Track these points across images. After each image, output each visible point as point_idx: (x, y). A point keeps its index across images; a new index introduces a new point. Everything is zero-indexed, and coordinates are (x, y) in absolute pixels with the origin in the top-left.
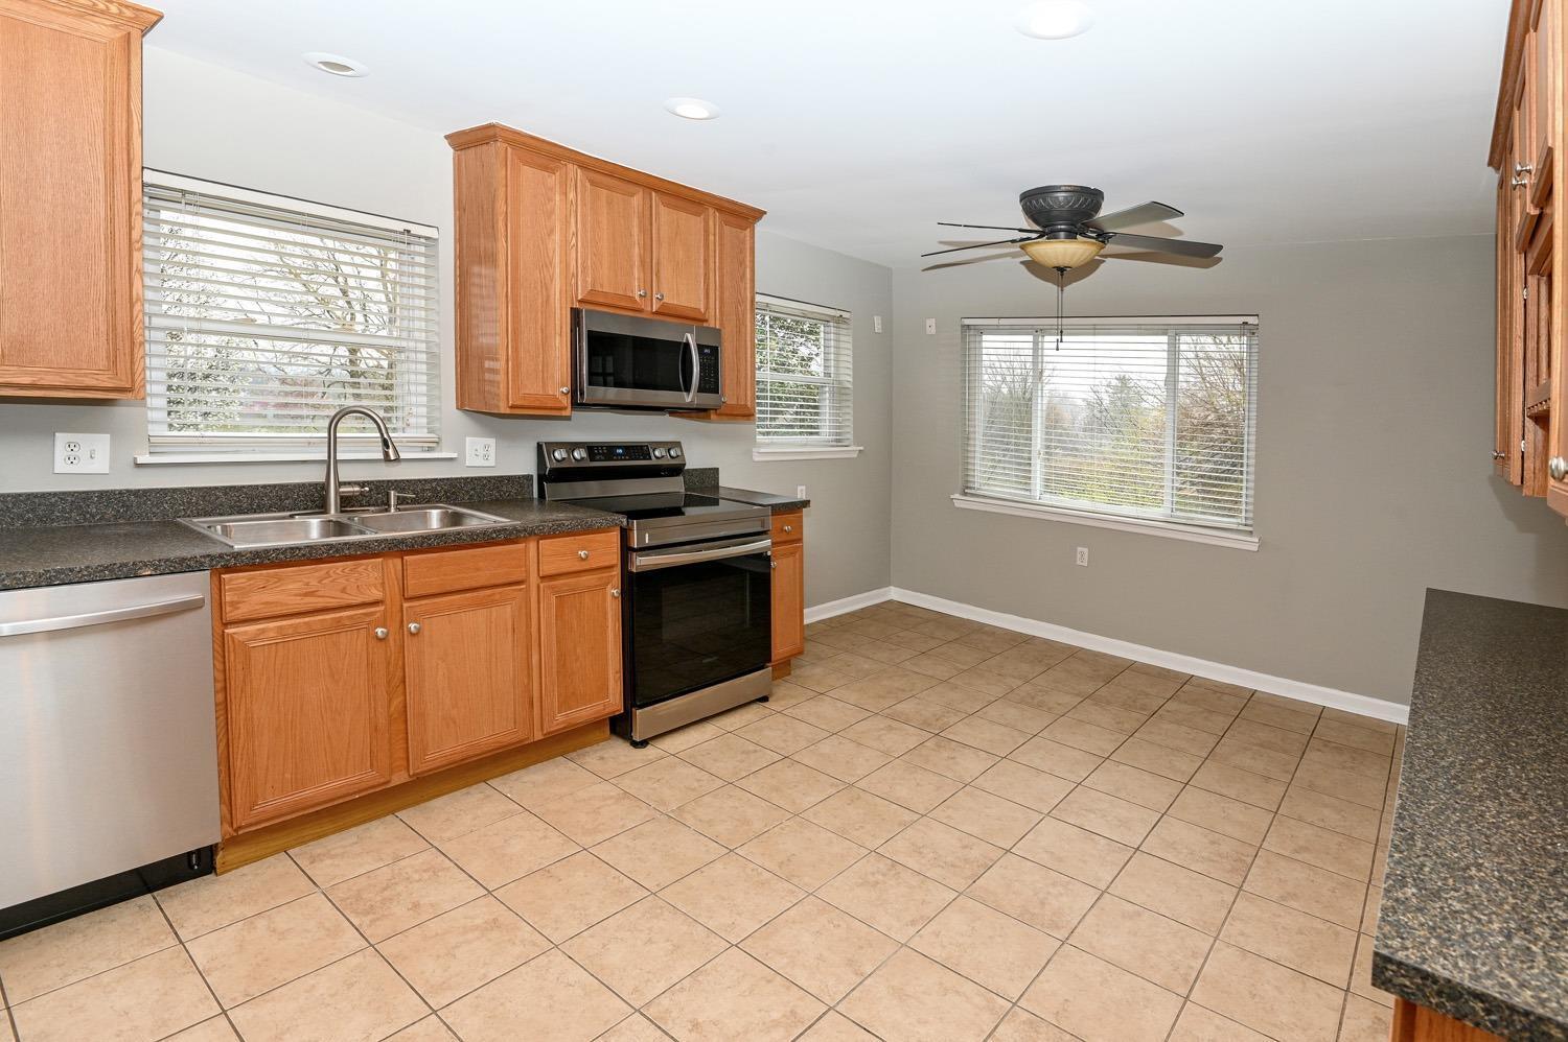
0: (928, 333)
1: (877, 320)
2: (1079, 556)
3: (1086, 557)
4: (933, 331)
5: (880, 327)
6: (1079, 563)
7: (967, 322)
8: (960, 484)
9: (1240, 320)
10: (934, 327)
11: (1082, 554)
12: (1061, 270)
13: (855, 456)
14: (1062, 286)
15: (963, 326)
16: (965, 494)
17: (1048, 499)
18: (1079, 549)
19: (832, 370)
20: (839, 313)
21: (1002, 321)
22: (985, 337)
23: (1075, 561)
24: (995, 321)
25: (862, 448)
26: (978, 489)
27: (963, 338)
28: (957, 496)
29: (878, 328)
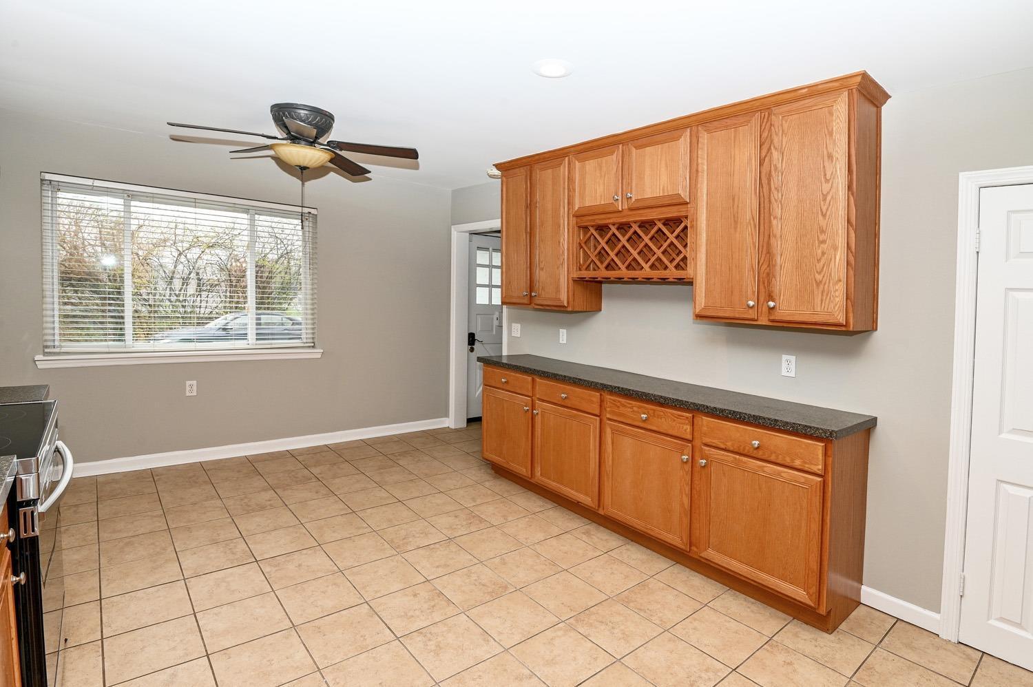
2: (188, 388)
3: (195, 388)
6: (188, 395)
7: (48, 177)
9: (306, 210)
11: (191, 386)
12: (303, 168)
14: (303, 181)
15: (42, 180)
18: (188, 383)
21: (97, 183)
22: (60, 194)
23: (185, 392)
24: (89, 182)
28: (38, 357)
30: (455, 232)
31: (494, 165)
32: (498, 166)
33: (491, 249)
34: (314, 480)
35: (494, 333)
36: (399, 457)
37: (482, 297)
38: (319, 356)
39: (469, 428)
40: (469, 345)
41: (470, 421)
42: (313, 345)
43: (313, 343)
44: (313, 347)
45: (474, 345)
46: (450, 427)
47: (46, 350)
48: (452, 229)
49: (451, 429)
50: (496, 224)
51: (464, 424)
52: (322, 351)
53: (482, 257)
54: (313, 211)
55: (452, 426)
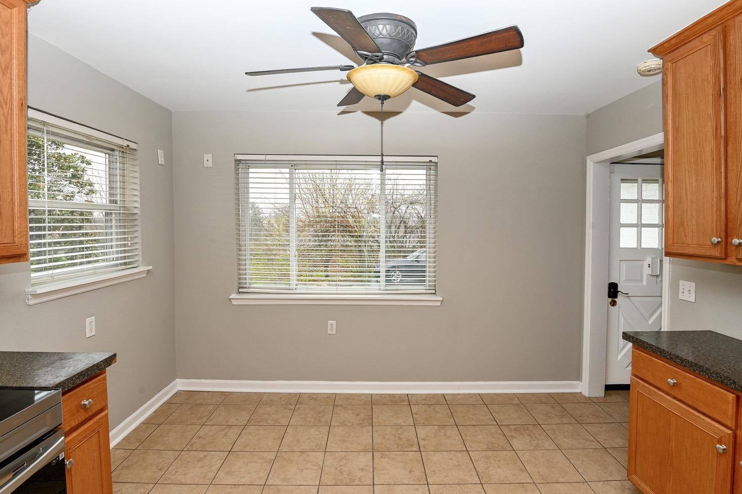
0: (206, 166)
1: (161, 153)
2: (329, 327)
3: (334, 328)
4: (210, 164)
5: (163, 159)
6: (329, 332)
7: (239, 157)
8: (236, 285)
9: (427, 159)
10: (211, 161)
11: (332, 325)
13: (145, 275)
15: (236, 160)
16: (240, 293)
17: (302, 289)
18: (330, 322)
19: (118, 198)
20: (126, 143)
21: (269, 157)
22: (251, 170)
23: (327, 331)
24: (262, 157)
25: (150, 268)
26: (249, 288)
27: (237, 169)
28: (233, 296)
29: (161, 161)
30: (592, 163)
31: (649, 51)
32: (655, 51)
33: (640, 180)
34: (415, 448)
35: (645, 283)
36: (513, 434)
37: (627, 239)
38: (439, 304)
39: (609, 399)
40: (609, 296)
41: (609, 388)
42: (434, 292)
43: (435, 290)
44: (435, 294)
45: (616, 297)
46: (583, 393)
47: (241, 290)
48: (588, 160)
49: (584, 397)
50: (655, 140)
51: (601, 393)
52: (441, 299)
53: (628, 191)
54: (434, 159)
55: (586, 393)
